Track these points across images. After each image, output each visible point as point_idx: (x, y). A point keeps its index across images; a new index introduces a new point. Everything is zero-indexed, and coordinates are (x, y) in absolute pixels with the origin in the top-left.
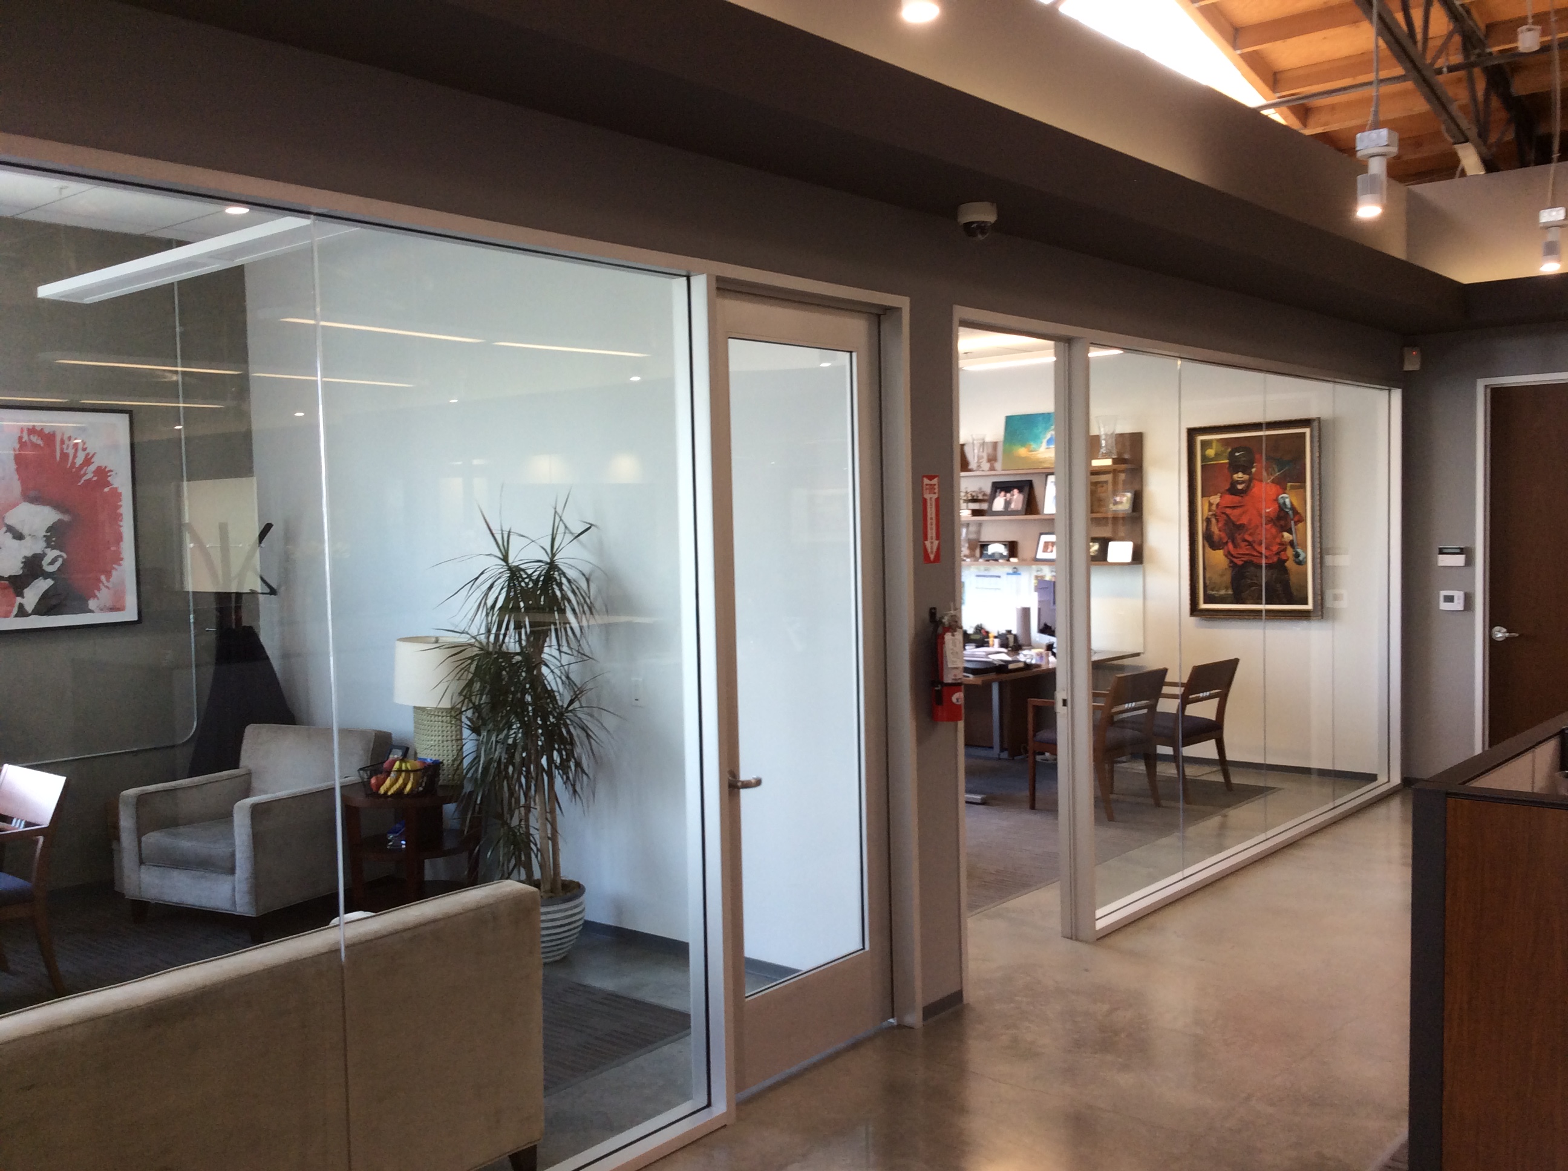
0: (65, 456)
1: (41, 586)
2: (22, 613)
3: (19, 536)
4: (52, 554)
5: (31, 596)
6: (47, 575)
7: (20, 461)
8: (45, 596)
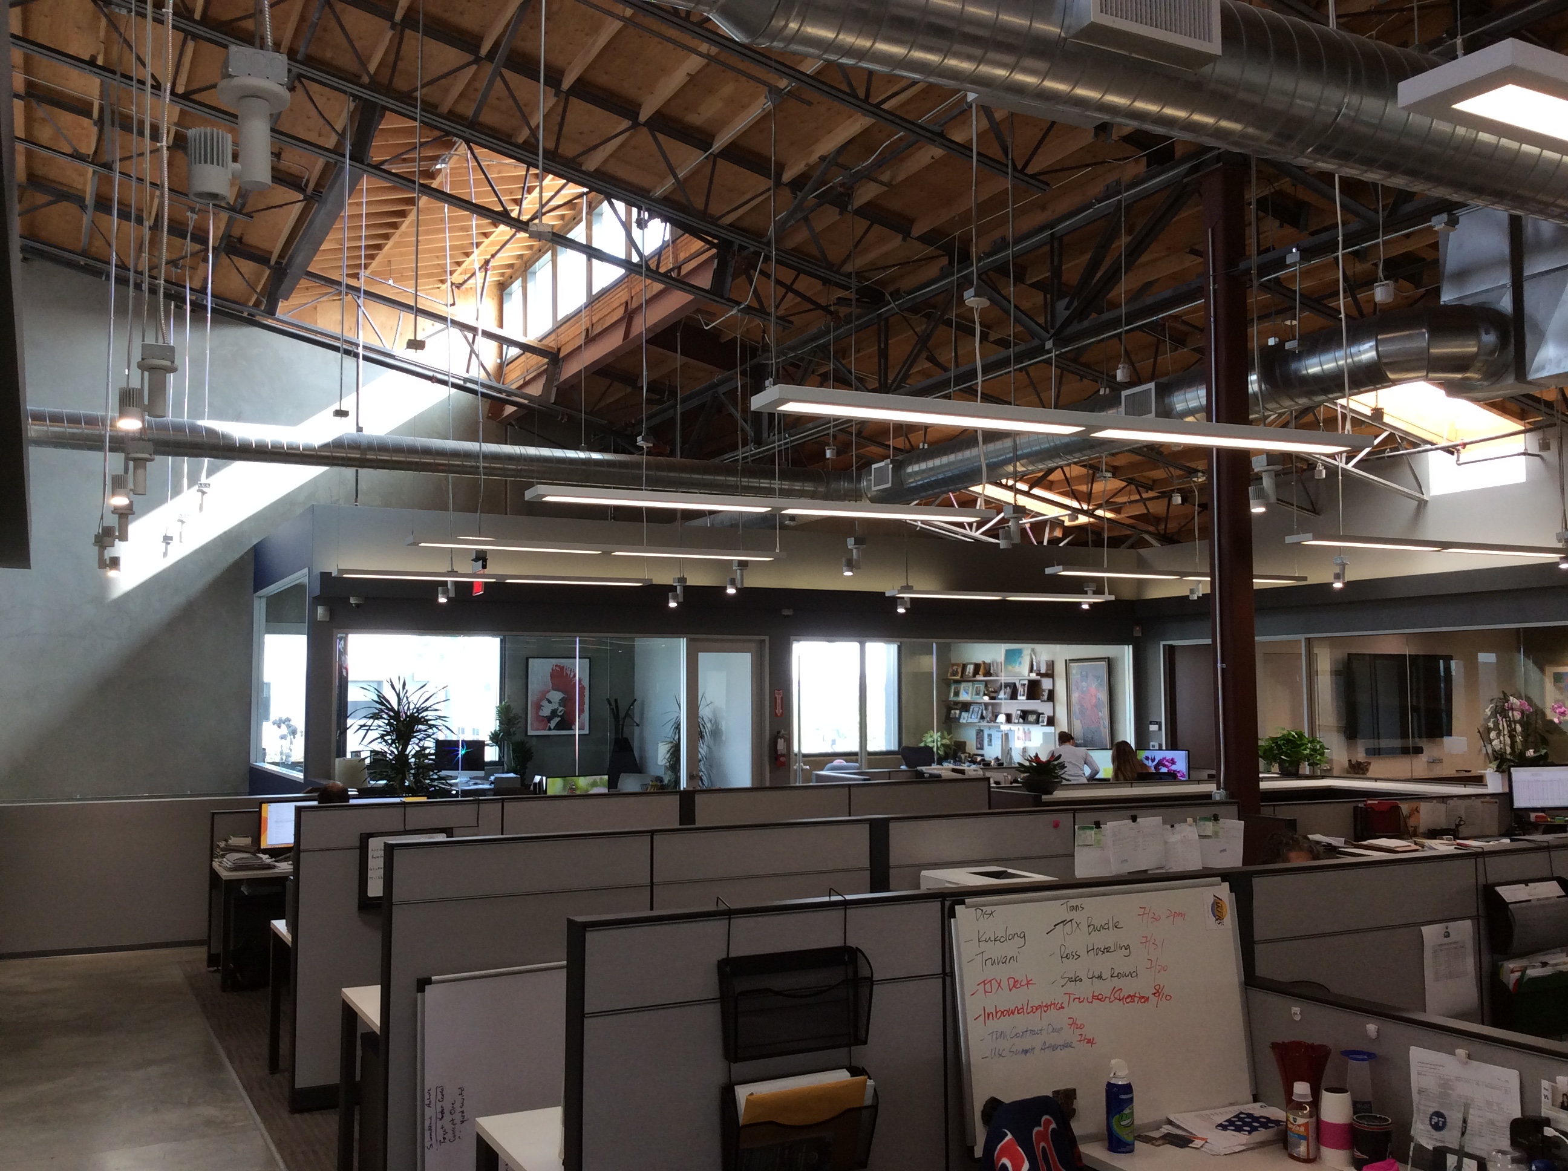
0: (567, 674)
1: (557, 719)
2: (550, 729)
3: (550, 702)
4: (561, 709)
5: (553, 724)
6: (558, 716)
7: (552, 676)
8: (558, 724)
